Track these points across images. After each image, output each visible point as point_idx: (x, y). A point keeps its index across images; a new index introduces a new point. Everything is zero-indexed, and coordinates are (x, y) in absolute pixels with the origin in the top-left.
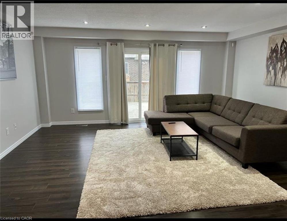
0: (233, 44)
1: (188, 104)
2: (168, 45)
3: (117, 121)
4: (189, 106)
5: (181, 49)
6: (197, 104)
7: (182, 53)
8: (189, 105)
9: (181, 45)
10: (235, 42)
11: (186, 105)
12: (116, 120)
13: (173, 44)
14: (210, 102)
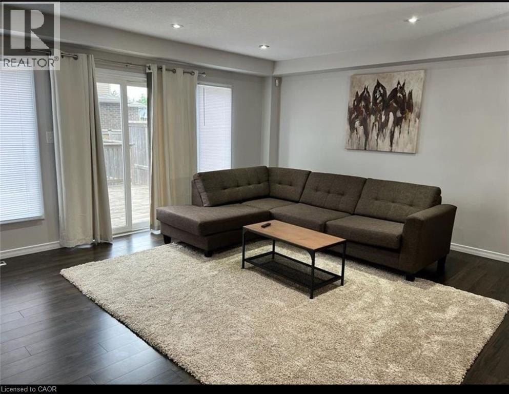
0: (277, 81)
1: (238, 186)
2: (182, 72)
3: (85, 239)
4: (241, 190)
5: (202, 82)
6: (251, 186)
7: (204, 89)
8: (241, 188)
9: (204, 73)
10: (280, 78)
11: (238, 188)
12: (79, 237)
13: (190, 71)
14: (266, 181)
